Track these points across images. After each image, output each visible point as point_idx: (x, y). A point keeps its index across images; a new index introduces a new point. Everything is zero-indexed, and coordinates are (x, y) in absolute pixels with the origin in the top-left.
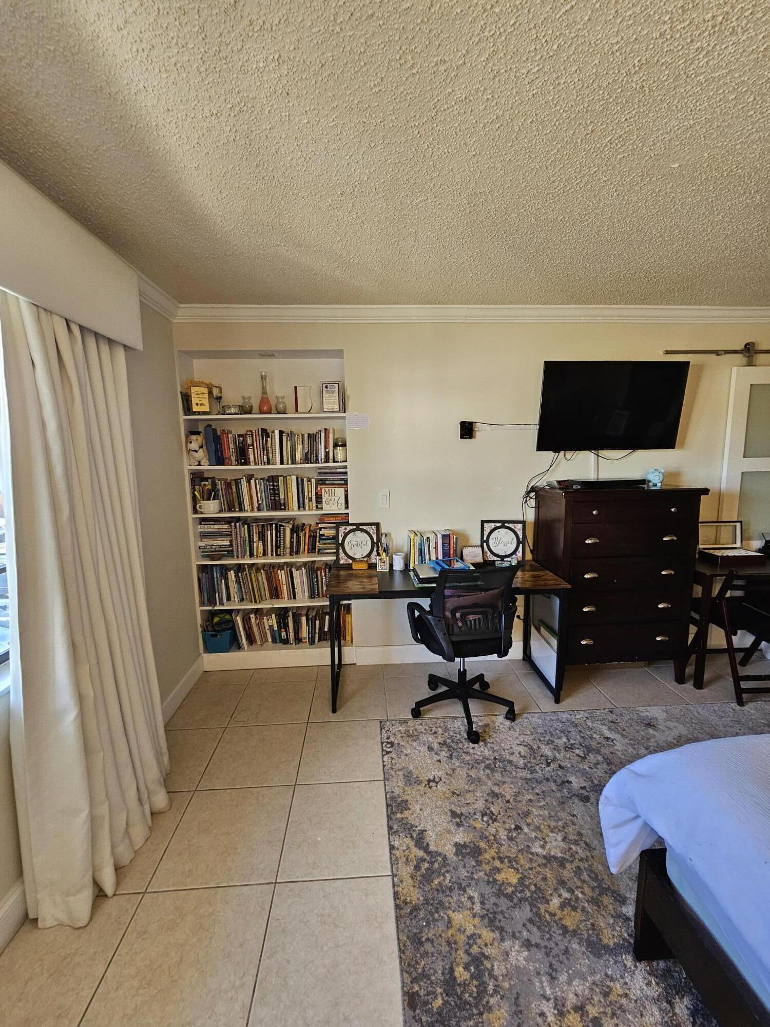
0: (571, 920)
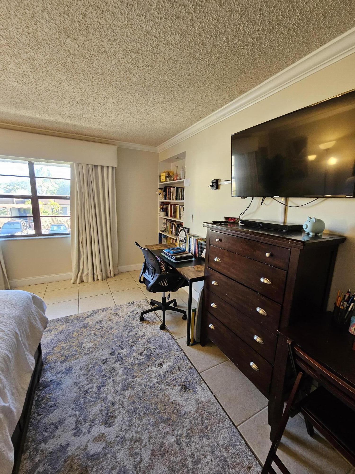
0: (58, 349)
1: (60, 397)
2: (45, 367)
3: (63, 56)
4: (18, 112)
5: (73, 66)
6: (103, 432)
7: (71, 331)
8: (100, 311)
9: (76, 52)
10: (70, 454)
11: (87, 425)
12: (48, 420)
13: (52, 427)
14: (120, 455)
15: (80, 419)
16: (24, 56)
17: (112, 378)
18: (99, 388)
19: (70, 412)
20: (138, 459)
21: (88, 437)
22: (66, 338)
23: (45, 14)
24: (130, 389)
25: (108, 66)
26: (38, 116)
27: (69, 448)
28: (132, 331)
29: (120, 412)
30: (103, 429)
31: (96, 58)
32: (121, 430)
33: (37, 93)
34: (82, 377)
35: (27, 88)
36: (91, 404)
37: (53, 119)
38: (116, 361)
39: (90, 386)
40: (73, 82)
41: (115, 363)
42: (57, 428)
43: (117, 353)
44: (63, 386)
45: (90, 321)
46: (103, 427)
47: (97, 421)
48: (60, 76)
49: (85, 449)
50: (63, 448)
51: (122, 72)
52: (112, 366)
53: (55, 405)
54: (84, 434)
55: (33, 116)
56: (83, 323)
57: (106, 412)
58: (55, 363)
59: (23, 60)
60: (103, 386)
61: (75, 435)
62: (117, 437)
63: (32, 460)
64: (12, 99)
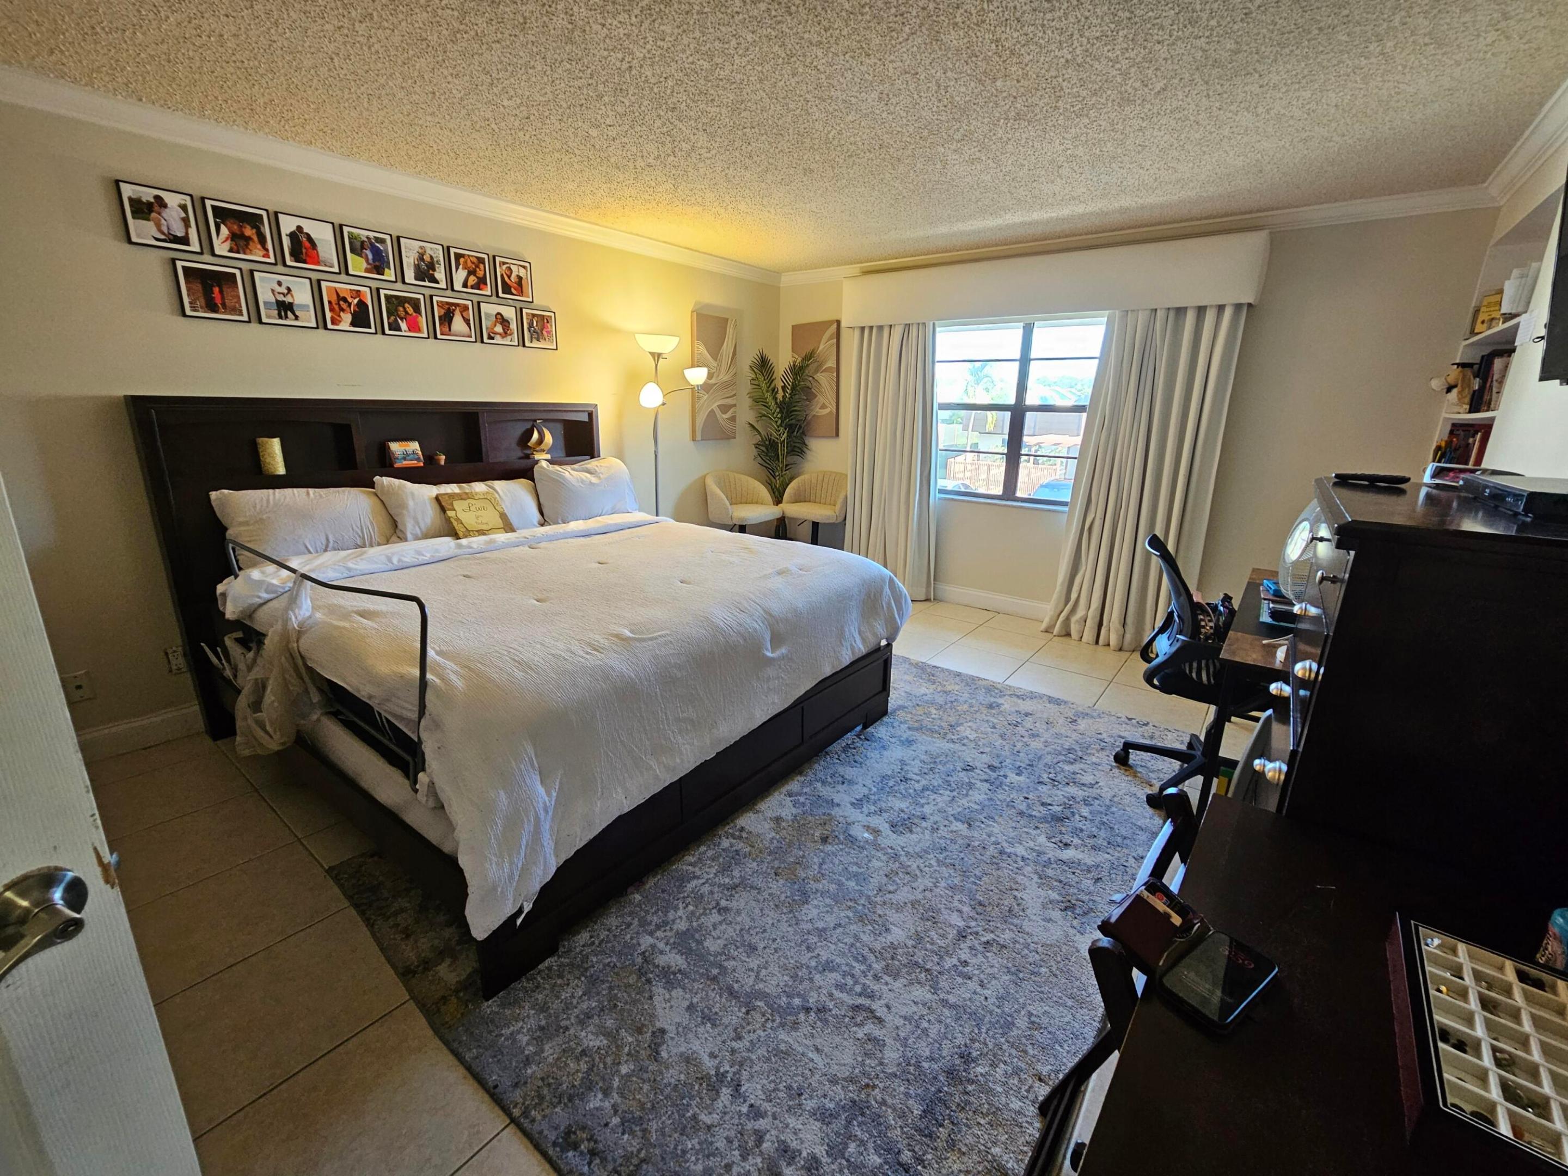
1: (873, 761)
2: (885, 719)
3: (1008, 106)
4: (998, 222)
5: (1033, 112)
6: (881, 829)
7: (961, 699)
8: (1045, 699)
9: (1022, 90)
10: (833, 813)
11: (873, 808)
12: (841, 769)
13: (840, 779)
14: (876, 863)
15: (872, 797)
16: (958, 136)
17: (955, 793)
18: (925, 789)
19: (869, 782)
20: (891, 888)
21: (861, 817)
22: (946, 704)
23: (949, 74)
24: (966, 825)
25: (1094, 77)
26: (1036, 216)
27: (837, 809)
28: (1072, 763)
29: (923, 833)
30: (885, 828)
31: (1060, 80)
32: (902, 848)
33: (1007, 178)
34: (917, 761)
35: (989, 176)
36: (898, 795)
37: (1065, 212)
38: (986, 781)
39: (915, 777)
40: (1052, 134)
41: (981, 781)
42: (843, 783)
43: (1002, 773)
44: (885, 753)
45: (1007, 704)
46: (887, 825)
47: (885, 815)
48: (1024, 136)
49: (849, 824)
50: (832, 803)
51: (1133, 70)
52: (973, 781)
53: (861, 764)
54: (862, 813)
55: (1027, 219)
56: (992, 700)
57: (906, 817)
58: (901, 723)
59: (958, 141)
60: (932, 791)
61: (853, 804)
62: (891, 848)
63: (802, 787)
64: (980, 203)
